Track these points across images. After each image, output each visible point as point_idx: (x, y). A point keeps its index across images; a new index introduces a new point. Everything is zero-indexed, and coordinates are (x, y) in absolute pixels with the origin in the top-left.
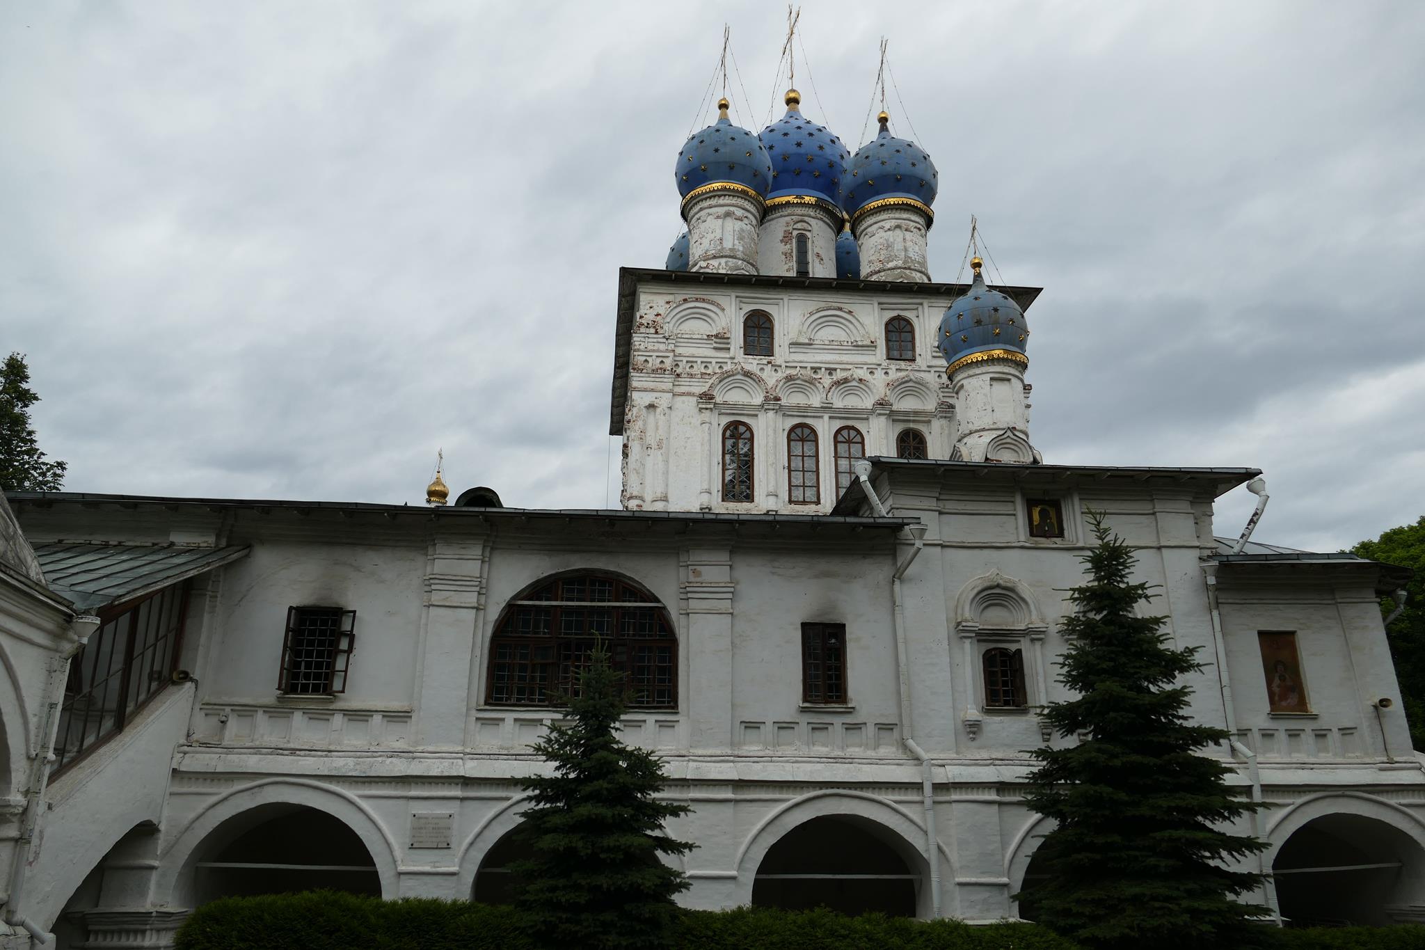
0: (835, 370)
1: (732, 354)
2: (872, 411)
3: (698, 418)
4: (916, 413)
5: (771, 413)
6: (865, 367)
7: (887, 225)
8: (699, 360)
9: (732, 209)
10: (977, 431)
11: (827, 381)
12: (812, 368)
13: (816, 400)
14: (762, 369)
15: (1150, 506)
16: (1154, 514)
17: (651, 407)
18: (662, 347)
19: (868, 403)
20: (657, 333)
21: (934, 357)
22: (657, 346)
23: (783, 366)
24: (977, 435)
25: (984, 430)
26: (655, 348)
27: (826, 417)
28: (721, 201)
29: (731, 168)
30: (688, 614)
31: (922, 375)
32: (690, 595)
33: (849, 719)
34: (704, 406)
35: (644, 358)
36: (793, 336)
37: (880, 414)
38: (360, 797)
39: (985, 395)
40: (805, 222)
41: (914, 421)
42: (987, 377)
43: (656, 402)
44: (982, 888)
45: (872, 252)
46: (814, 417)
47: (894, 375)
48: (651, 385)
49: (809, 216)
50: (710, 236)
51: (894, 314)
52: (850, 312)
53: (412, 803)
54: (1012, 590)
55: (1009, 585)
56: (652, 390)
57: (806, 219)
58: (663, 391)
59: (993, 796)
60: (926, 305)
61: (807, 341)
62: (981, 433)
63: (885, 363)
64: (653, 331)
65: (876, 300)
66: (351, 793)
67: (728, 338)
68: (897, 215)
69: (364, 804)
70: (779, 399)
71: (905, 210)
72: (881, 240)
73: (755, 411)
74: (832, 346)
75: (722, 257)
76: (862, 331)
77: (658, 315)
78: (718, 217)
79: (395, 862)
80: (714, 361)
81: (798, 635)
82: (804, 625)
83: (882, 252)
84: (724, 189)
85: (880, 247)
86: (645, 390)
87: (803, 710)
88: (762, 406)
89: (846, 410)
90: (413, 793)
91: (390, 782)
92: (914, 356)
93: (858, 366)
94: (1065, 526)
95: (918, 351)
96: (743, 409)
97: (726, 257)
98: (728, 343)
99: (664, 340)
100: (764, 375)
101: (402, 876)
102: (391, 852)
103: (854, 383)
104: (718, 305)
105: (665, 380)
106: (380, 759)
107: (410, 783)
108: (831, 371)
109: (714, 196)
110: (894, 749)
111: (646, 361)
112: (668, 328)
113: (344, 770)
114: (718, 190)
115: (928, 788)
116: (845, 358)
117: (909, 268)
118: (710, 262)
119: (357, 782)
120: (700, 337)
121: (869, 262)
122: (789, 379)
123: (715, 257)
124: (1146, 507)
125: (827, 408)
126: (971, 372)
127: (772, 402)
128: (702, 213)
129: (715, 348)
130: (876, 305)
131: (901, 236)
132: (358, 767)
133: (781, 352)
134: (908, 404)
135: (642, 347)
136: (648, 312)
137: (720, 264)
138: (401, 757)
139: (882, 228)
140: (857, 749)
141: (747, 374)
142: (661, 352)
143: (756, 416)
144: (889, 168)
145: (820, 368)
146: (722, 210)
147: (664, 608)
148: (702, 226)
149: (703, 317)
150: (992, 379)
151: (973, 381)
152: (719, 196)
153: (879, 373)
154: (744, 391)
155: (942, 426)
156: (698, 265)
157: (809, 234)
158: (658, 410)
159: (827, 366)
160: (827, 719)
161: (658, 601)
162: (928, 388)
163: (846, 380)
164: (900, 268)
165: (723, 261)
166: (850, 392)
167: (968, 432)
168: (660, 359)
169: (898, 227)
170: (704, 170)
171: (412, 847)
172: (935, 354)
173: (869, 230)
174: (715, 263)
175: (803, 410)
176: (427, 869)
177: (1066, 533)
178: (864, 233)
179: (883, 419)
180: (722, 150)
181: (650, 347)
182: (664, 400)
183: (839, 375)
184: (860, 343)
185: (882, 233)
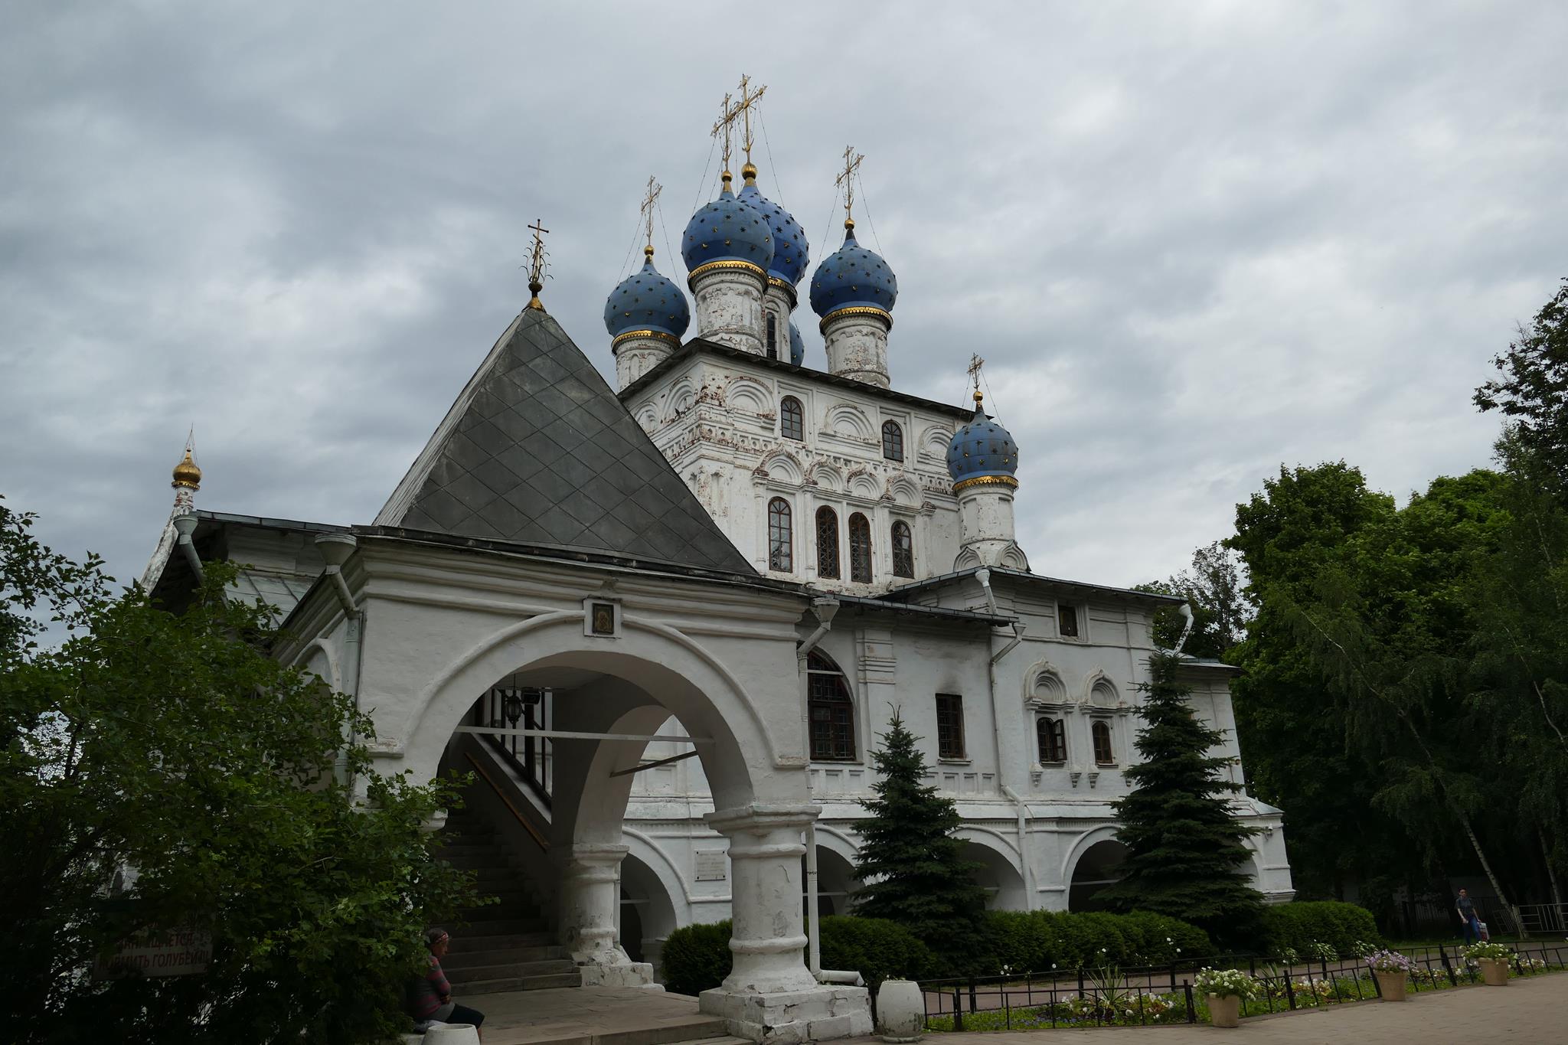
0: (850, 461)
1: (776, 435)
2: (878, 503)
3: (752, 492)
4: (907, 508)
5: (808, 495)
6: (872, 462)
7: (865, 330)
8: (750, 436)
9: (750, 288)
10: (989, 539)
11: (845, 472)
12: (834, 457)
13: (839, 487)
14: (797, 452)
15: (1122, 617)
16: (1126, 623)
17: (717, 475)
18: (723, 419)
19: (875, 495)
20: (720, 405)
21: (918, 462)
22: (720, 418)
23: (814, 451)
24: (989, 542)
25: (994, 539)
26: (718, 419)
27: (845, 503)
28: (742, 278)
29: (752, 249)
30: (866, 683)
31: (910, 475)
32: (867, 668)
33: (967, 770)
34: (760, 481)
35: (709, 428)
36: (820, 426)
37: (885, 507)
38: (651, 837)
39: (995, 511)
40: (774, 302)
41: (903, 515)
42: (997, 497)
43: (721, 471)
44: (1050, 894)
45: (849, 351)
46: (836, 501)
47: (892, 473)
48: (716, 455)
49: (779, 298)
50: (733, 311)
51: (889, 418)
52: (862, 412)
53: (694, 842)
54: (1055, 674)
55: (1054, 671)
56: (718, 460)
57: (776, 300)
58: (727, 462)
59: (1054, 827)
60: (913, 415)
61: (833, 433)
62: (993, 542)
63: (884, 460)
64: (717, 403)
65: (879, 404)
66: (645, 834)
67: (775, 420)
68: (873, 324)
69: (656, 843)
70: (816, 484)
71: (878, 319)
72: (859, 343)
73: (794, 490)
74: (849, 441)
75: (744, 334)
76: (870, 431)
77: (719, 388)
78: (739, 294)
79: (685, 893)
80: (761, 438)
81: (934, 703)
82: (937, 695)
83: (860, 354)
84: (747, 268)
85: (857, 349)
86: (712, 459)
87: (942, 763)
88: (801, 487)
89: (860, 499)
90: (695, 833)
91: (673, 824)
92: (902, 458)
93: (868, 460)
94: (1078, 627)
95: (905, 454)
96: (785, 487)
97: (747, 334)
98: (774, 425)
99: (726, 413)
100: (800, 458)
101: (693, 906)
102: (682, 885)
103: (865, 476)
104: (767, 388)
105: (728, 452)
106: (661, 804)
107: (688, 825)
108: (847, 462)
109: (735, 272)
110: (992, 793)
111: (710, 430)
112: (728, 403)
113: (638, 814)
114: (742, 268)
115: (1022, 823)
116: (858, 453)
117: (882, 374)
118: (733, 336)
119: (646, 824)
120: (751, 414)
121: (847, 360)
122: (821, 465)
123: (737, 333)
124: (1119, 617)
125: (847, 495)
126: (985, 490)
127: (809, 486)
128: (722, 285)
129: (762, 427)
130: (878, 408)
131: (874, 343)
132: (648, 811)
133: (812, 440)
134: (901, 500)
135: (707, 417)
136: (711, 383)
137: (741, 340)
138: (677, 802)
139: (860, 332)
140: (971, 793)
141: (790, 456)
142: (723, 424)
143: (794, 494)
144: (872, 280)
145: (839, 458)
146: (742, 288)
147: (844, 676)
148: (723, 299)
149: (752, 396)
150: (1000, 499)
151: (986, 497)
152: (740, 273)
153: (881, 469)
154: (784, 471)
155: (926, 522)
156: (720, 336)
157: (776, 315)
158: (722, 480)
159: (845, 457)
160: (954, 770)
161: (838, 669)
162: (915, 489)
163: (861, 473)
164: (875, 372)
165: (744, 337)
166: (861, 483)
167: (981, 538)
168: (722, 431)
169: (873, 334)
170: (728, 245)
171: (698, 880)
172: (920, 459)
173: (847, 330)
174: (737, 337)
175: (829, 495)
176: (711, 898)
177: (1079, 632)
178: (842, 331)
179: (886, 510)
180: (748, 230)
181: (714, 419)
182: (727, 471)
183: (854, 467)
184: (870, 442)
185: (859, 336)
